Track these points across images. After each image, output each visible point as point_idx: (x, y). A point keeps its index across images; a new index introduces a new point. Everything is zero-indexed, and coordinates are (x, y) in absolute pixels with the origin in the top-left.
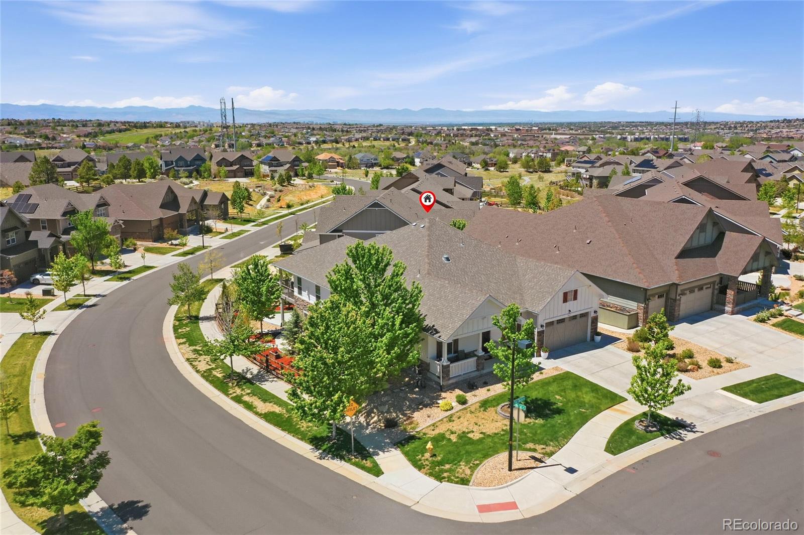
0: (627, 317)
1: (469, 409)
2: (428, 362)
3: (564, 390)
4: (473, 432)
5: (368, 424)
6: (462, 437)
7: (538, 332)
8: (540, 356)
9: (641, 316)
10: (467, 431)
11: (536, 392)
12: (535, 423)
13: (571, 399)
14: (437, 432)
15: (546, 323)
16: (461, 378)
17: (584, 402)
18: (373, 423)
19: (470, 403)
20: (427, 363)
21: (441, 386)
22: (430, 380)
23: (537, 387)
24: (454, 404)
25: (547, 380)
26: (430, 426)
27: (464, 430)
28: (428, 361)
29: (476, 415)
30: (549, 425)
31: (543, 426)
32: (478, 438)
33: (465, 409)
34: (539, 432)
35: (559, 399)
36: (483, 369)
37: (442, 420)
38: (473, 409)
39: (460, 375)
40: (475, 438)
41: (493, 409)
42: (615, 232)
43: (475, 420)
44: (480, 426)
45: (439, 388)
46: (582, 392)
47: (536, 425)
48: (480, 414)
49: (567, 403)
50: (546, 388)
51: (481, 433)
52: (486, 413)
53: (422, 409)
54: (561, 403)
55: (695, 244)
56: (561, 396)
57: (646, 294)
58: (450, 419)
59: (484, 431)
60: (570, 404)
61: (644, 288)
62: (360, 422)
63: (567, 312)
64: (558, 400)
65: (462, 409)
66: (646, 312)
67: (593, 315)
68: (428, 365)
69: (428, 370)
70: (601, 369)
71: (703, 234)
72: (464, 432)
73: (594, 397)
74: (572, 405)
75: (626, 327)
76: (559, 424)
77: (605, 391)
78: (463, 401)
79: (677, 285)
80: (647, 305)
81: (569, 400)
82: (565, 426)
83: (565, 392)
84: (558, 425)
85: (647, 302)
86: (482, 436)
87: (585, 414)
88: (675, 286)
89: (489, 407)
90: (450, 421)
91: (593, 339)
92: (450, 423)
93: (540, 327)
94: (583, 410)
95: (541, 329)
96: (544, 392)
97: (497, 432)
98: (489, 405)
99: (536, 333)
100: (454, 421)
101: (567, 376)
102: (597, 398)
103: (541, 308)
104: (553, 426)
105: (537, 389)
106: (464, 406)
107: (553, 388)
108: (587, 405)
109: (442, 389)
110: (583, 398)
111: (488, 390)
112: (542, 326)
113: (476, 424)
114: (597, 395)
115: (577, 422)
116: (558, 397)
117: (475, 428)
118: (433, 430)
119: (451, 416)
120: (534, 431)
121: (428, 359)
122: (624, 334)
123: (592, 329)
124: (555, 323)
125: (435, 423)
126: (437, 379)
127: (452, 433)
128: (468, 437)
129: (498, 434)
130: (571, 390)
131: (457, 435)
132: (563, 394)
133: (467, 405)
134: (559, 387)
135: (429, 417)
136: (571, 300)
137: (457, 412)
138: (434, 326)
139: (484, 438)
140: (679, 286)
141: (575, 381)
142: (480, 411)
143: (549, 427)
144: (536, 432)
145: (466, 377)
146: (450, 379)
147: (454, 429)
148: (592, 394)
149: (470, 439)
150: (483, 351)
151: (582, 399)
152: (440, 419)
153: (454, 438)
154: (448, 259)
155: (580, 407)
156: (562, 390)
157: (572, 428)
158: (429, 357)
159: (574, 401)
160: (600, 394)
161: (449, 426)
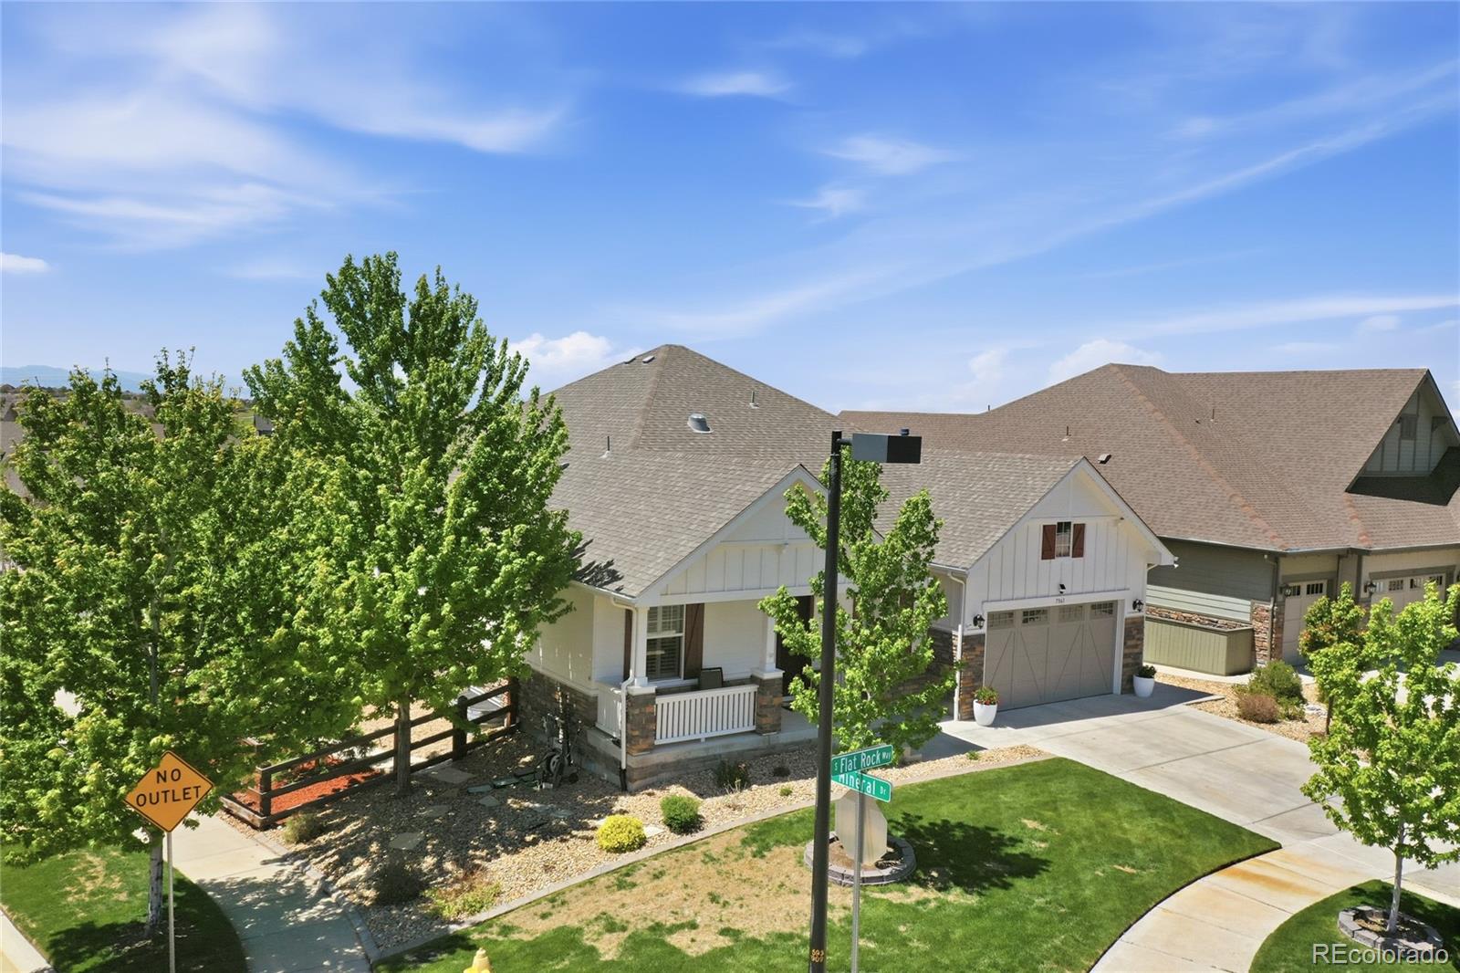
0: (1224, 639)
1: (703, 848)
2: (592, 693)
3: (1053, 805)
4: (693, 926)
5: (324, 892)
6: (645, 942)
7: (965, 639)
8: (971, 717)
9: (1263, 639)
10: (670, 921)
11: (954, 806)
12: (942, 905)
13: (1078, 830)
14: (559, 920)
15: (991, 615)
16: (697, 752)
17: (1128, 842)
18: (342, 887)
19: (709, 830)
20: (586, 697)
21: (623, 773)
22: (595, 754)
23: (957, 792)
24: (654, 830)
25: (992, 776)
26: (537, 902)
27: (660, 919)
28: (591, 690)
29: (724, 868)
30: (998, 913)
31: (977, 913)
32: (707, 948)
33: (690, 846)
34: (958, 934)
35: (1035, 830)
36: (776, 727)
37: (591, 882)
38: (716, 848)
39: (698, 741)
40: (692, 952)
41: (789, 850)
42: (1173, 431)
43: (715, 885)
44: (725, 904)
45: (617, 780)
46: (1114, 811)
47: (949, 910)
48: (741, 868)
49: (1065, 842)
50: (988, 794)
51: (725, 932)
52: (760, 863)
53: (534, 842)
54: (1043, 840)
55: (1390, 467)
56: (1043, 823)
57: (1276, 571)
58: (623, 879)
59: (738, 926)
60: (1076, 847)
61: (1269, 553)
62: (301, 884)
63: (1056, 590)
64: (1033, 835)
65: (678, 849)
66: (1277, 627)
67: (1128, 612)
68: (592, 704)
69: (592, 723)
70: (1171, 758)
71: (1407, 444)
72: (657, 927)
73: (1162, 830)
74: (1083, 851)
75: (1222, 668)
76: (1041, 910)
77: (1197, 816)
78: (686, 824)
79: (1359, 554)
80: (1281, 605)
81: (1072, 833)
82: (1063, 918)
83: (1055, 809)
84: (1035, 914)
85: (1280, 598)
86: (724, 942)
87: (1136, 882)
88: (1356, 556)
89: (778, 842)
90: (621, 886)
91: (1129, 687)
92: (618, 895)
93: (970, 621)
94: (1127, 869)
95: (975, 631)
96: (980, 807)
97: (787, 930)
98: (778, 834)
99: (958, 642)
100: (634, 885)
101: (1059, 768)
102: (1173, 832)
103: (973, 557)
104: (1018, 916)
105: (957, 798)
106: (688, 839)
107: (1012, 797)
108: (1139, 854)
109: (624, 784)
110: (1125, 831)
111: (787, 793)
112: (977, 620)
113: (714, 898)
114: (1170, 826)
115: (1109, 905)
116: (1030, 824)
117: (706, 914)
118: (544, 916)
119: (630, 870)
120: (937, 932)
121: (593, 685)
122: (1218, 684)
123: (1125, 656)
124: (1019, 619)
125: (562, 893)
126: (611, 750)
127: (611, 927)
128: (664, 944)
129: (791, 936)
130: (1078, 805)
131: (626, 934)
132: (1049, 814)
133: (698, 836)
134: (1033, 794)
135: (547, 869)
136: (1066, 555)
137: (656, 857)
138: (610, 563)
139: (729, 951)
140: (1366, 559)
141: (1088, 783)
142: (741, 856)
143: (1000, 919)
144: (946, 935)
145: (718, 749)
146: (653, 748)
147: (622, 916)
148: (1149, 821)
149: (674, 951)
150: (779, 666)
151: (1118, 833)
152: (588, 876)
153: (609, 947)
154: (702, 424)
155: (1115, 857)
156: (1046, 804)
157: (1091, 928)
158: (596, 674)
159: (1090, 838)
160: (1180, 822)
161: (609, 902)
